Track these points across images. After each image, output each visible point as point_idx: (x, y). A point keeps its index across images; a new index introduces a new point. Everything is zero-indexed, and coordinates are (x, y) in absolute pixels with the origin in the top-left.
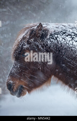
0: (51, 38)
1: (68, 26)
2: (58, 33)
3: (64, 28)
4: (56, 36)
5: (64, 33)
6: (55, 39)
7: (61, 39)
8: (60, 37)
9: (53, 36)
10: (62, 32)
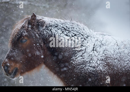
0: (47, 29)
1: (59, 22)
2: (51, 26)
3: (56, 23)
4: (50, 28)
5: (56, 27)
6: (50, 30)
7: (54, 31)
8: (53, 30)
9: (48, 28)
10: (54, 25)
